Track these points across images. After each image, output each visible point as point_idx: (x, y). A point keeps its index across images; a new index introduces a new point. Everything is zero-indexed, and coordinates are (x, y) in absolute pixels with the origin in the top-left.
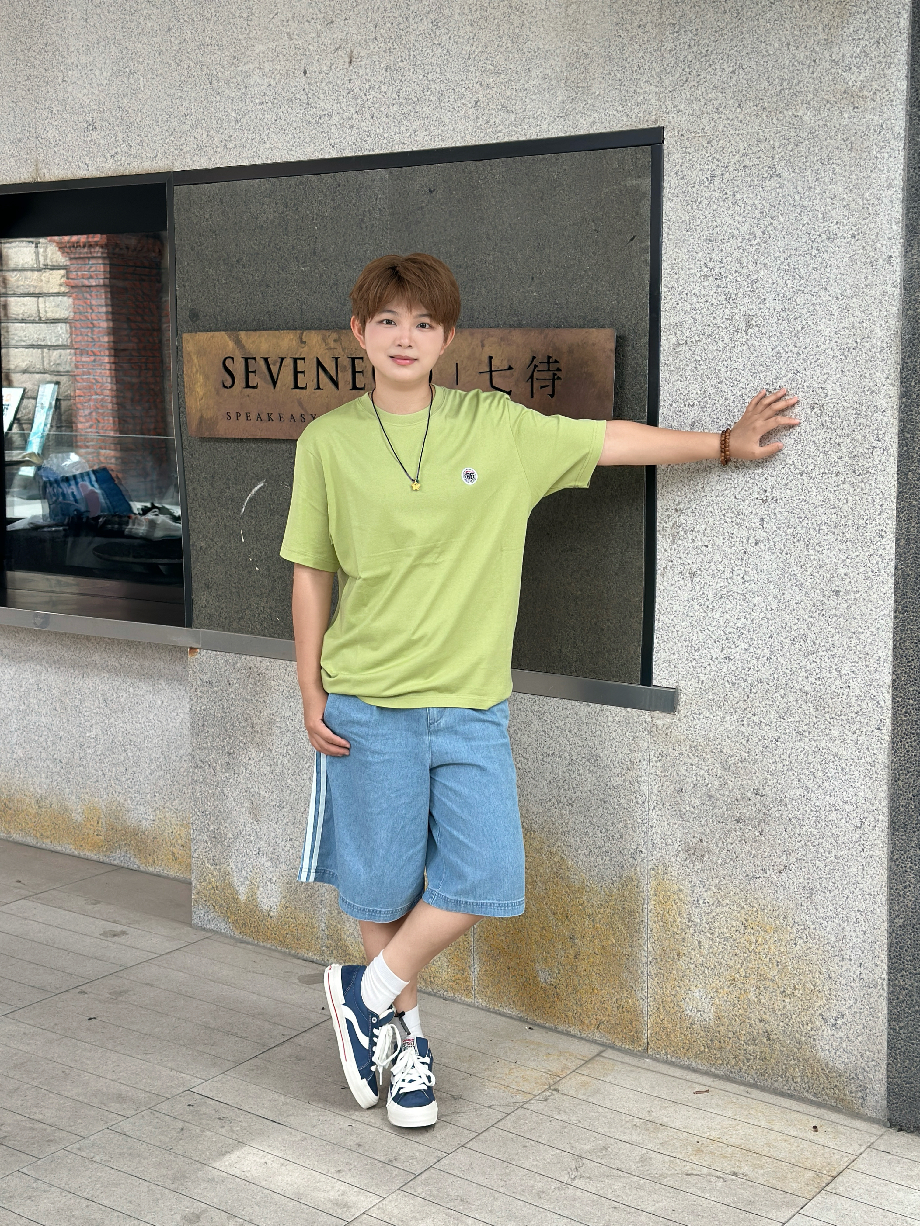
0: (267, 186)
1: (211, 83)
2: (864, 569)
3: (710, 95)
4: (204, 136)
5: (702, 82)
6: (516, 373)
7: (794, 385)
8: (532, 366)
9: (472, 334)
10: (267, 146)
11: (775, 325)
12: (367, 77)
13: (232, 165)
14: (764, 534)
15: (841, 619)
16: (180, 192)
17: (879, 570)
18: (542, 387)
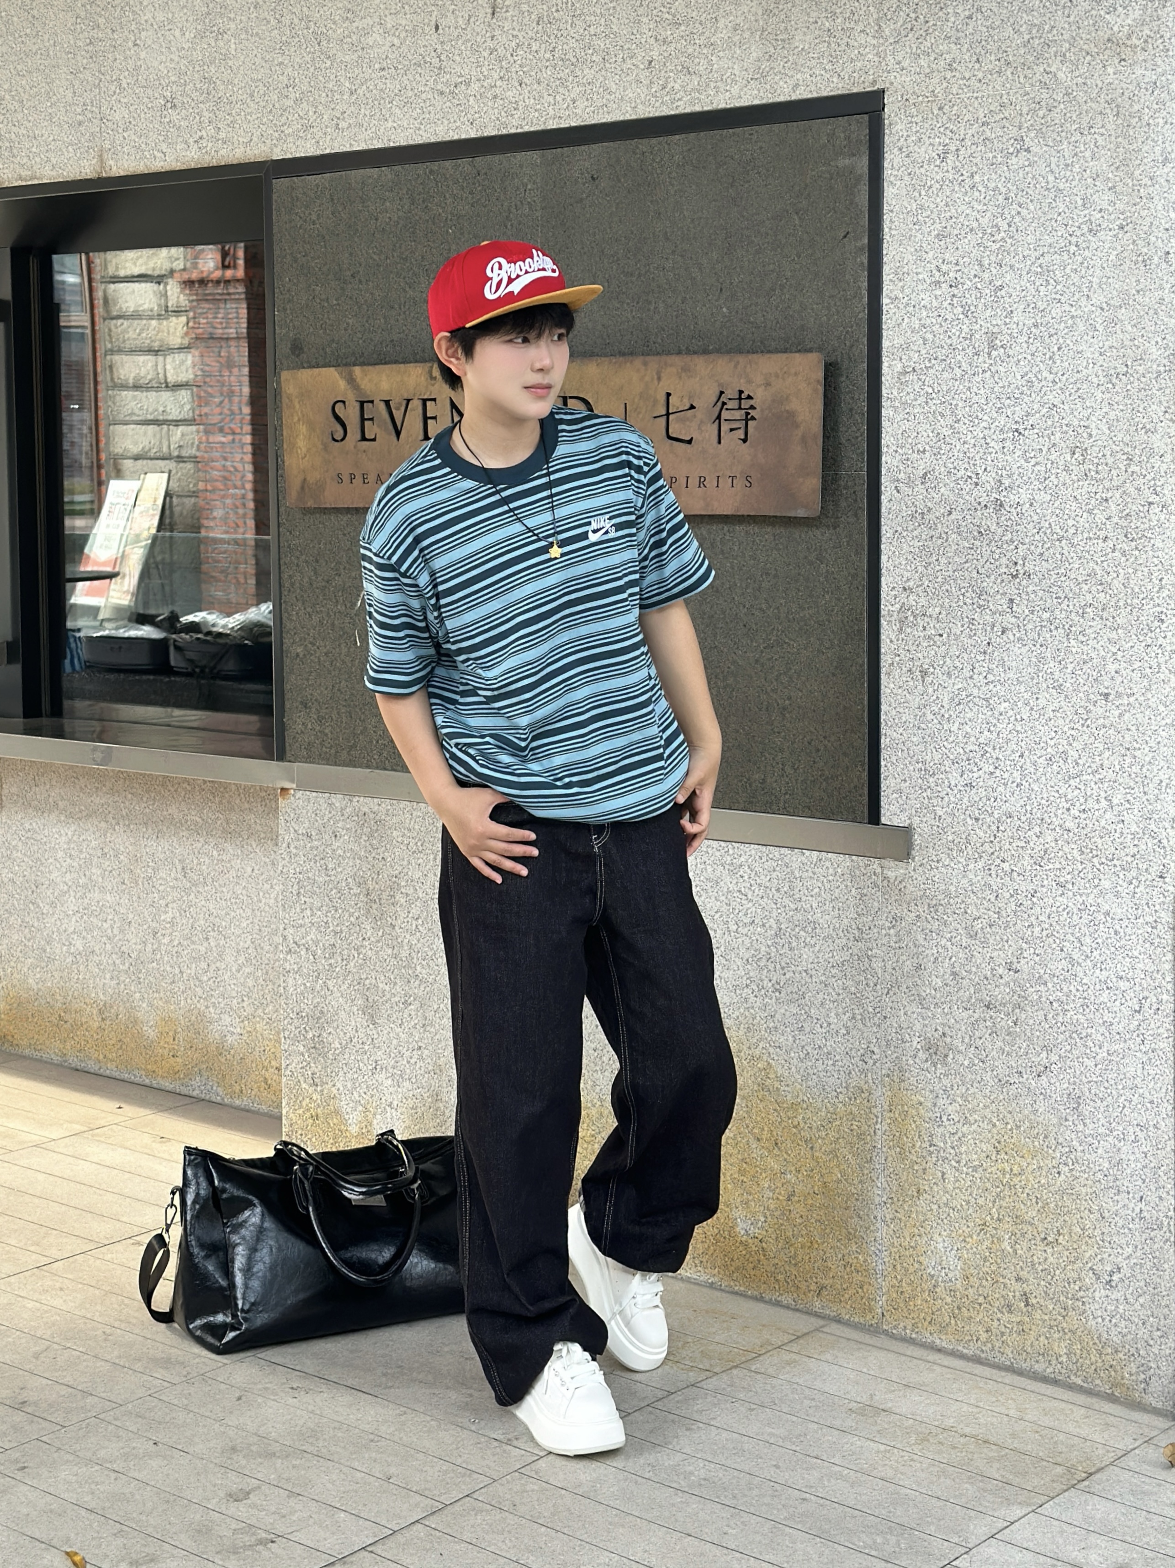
0: (390, 176)
1: (319, 44)
2: (1140, 664)
3: (941, 47)
4: (311, 113)
5: (931, 30)
6: (699, 413)
7: (1050, 423)
8: (719, 404)
9: (645, 364)
10: (390, 124)
11: (1025, 345)
12: (515, 33)
13: (345, 149)
14: (1014, 620)
15: (1111, 732)
16: (280, 185)
17: (1159, 665)
18: (731, 430)
